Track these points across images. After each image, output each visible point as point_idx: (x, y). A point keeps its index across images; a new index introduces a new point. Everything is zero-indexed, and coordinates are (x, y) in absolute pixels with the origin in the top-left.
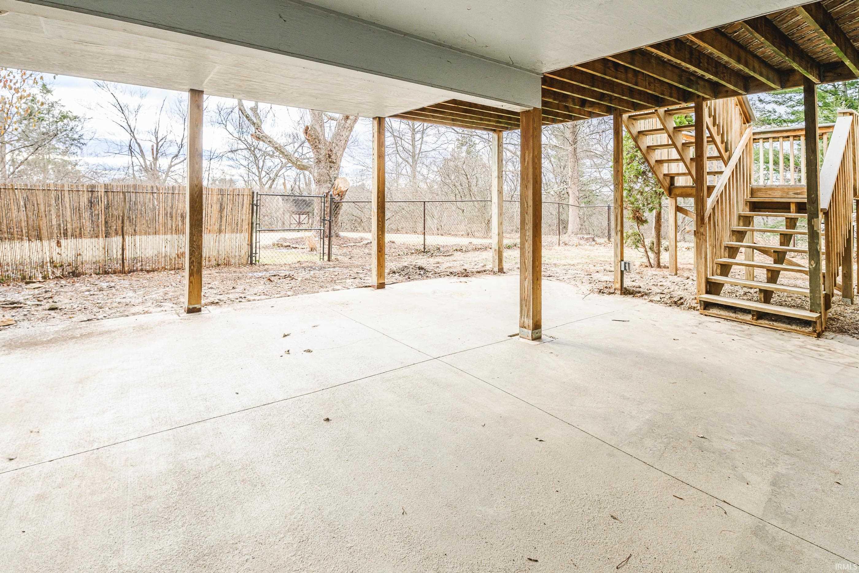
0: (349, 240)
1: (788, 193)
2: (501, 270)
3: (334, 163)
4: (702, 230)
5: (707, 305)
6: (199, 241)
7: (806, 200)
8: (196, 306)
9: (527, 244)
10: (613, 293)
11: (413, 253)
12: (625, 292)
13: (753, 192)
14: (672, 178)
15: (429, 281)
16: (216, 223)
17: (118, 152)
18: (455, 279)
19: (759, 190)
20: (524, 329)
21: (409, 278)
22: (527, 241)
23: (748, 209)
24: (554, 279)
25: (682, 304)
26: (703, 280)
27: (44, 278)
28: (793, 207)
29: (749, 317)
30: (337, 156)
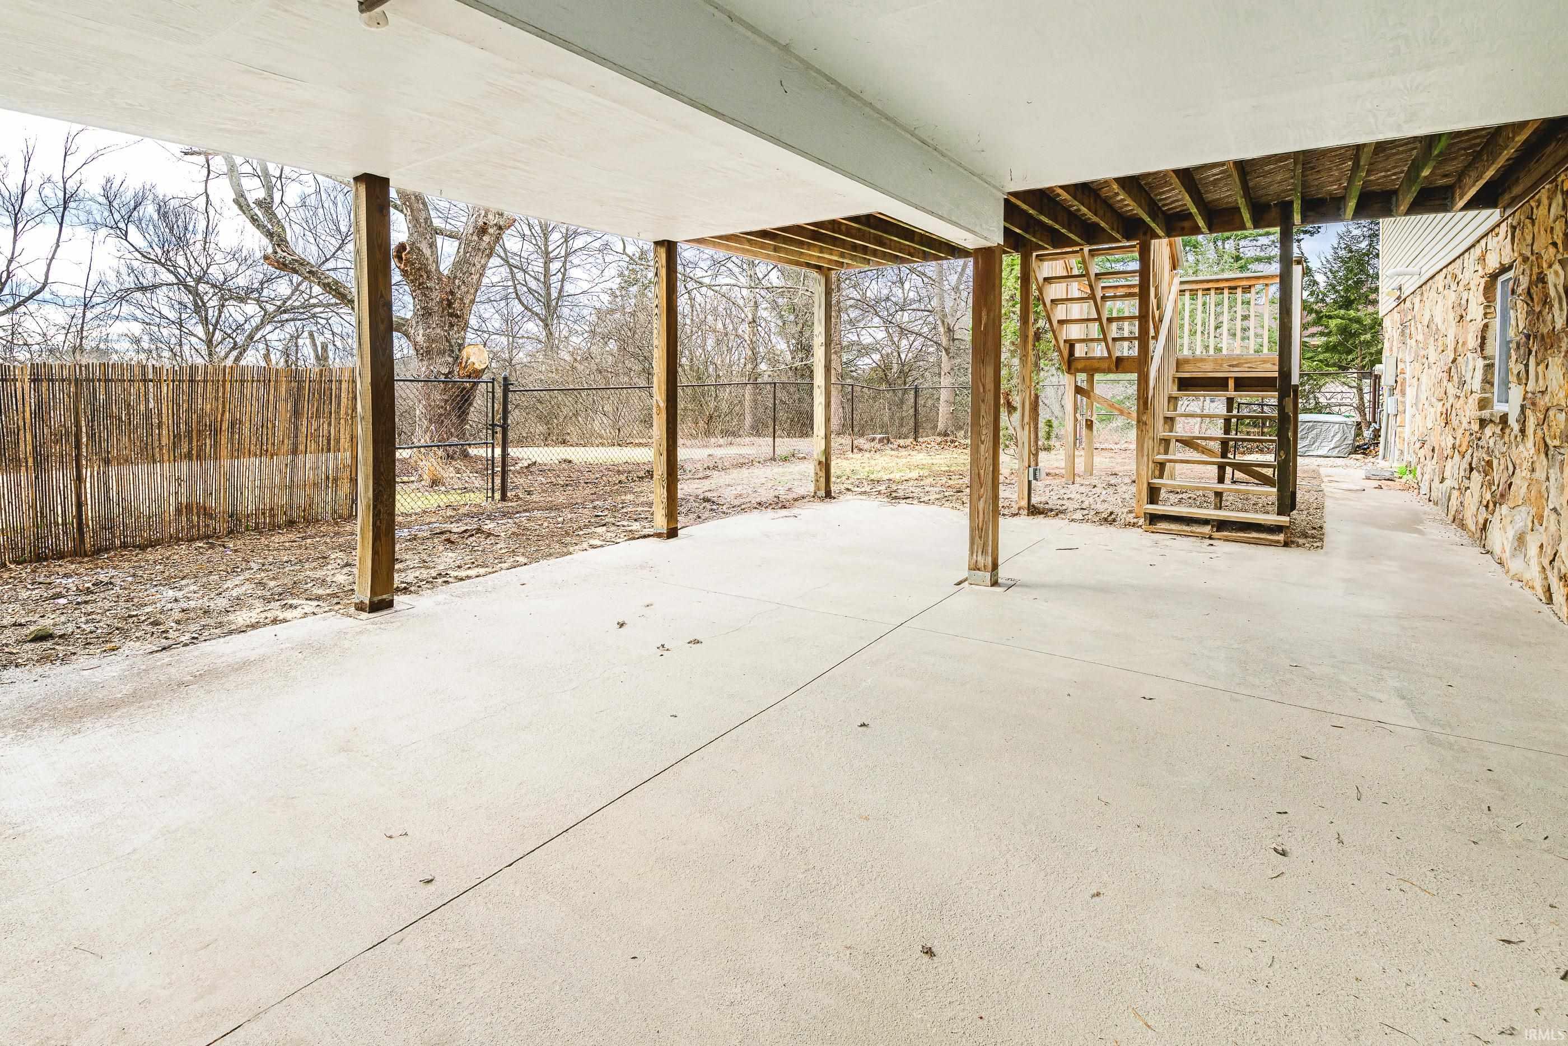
1: (1221, 366)
2: (828, 494)
3: (457, 316)
4: (1144, 418)
5: (1154, 519)
7: (1276, 375)
8: (384, 597)
9: (982, 446)
10: (1017, 514)
11: (642, 478)
12: (1034, 511)
13: (1179, 364)
14: (1071, 344)
18: (770, 513)
19: (1187, 361)
20: (976, 572)
21: (699, 517)
22: (982, 443)
23: (1176, 388)
24: (915, 502)
25: (1114, 520)
26: (1145, 486)
28: (1231, 384)
29: (1207, 529)
30: (464, 304)
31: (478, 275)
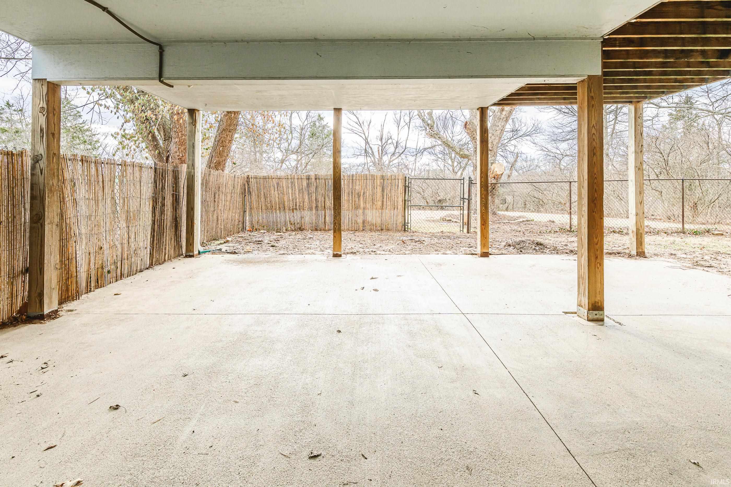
0: (504, 217)
2: (641, 254)
3: (490, 150)
6: (339, 210)
8: (338, 253)
9: (583, 219)
15: (542, 256)
16: (380, 200)
17: (359, 154)
20: (581, 308)
21: (521, 251)
22: (583, 217)
27: (286, 230)
30: (493, 144)
31: (500, 130)
